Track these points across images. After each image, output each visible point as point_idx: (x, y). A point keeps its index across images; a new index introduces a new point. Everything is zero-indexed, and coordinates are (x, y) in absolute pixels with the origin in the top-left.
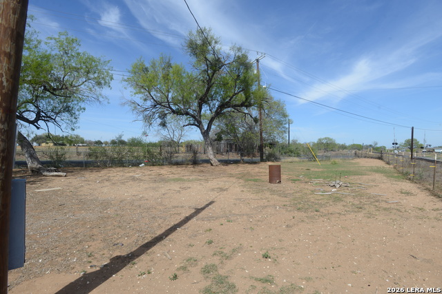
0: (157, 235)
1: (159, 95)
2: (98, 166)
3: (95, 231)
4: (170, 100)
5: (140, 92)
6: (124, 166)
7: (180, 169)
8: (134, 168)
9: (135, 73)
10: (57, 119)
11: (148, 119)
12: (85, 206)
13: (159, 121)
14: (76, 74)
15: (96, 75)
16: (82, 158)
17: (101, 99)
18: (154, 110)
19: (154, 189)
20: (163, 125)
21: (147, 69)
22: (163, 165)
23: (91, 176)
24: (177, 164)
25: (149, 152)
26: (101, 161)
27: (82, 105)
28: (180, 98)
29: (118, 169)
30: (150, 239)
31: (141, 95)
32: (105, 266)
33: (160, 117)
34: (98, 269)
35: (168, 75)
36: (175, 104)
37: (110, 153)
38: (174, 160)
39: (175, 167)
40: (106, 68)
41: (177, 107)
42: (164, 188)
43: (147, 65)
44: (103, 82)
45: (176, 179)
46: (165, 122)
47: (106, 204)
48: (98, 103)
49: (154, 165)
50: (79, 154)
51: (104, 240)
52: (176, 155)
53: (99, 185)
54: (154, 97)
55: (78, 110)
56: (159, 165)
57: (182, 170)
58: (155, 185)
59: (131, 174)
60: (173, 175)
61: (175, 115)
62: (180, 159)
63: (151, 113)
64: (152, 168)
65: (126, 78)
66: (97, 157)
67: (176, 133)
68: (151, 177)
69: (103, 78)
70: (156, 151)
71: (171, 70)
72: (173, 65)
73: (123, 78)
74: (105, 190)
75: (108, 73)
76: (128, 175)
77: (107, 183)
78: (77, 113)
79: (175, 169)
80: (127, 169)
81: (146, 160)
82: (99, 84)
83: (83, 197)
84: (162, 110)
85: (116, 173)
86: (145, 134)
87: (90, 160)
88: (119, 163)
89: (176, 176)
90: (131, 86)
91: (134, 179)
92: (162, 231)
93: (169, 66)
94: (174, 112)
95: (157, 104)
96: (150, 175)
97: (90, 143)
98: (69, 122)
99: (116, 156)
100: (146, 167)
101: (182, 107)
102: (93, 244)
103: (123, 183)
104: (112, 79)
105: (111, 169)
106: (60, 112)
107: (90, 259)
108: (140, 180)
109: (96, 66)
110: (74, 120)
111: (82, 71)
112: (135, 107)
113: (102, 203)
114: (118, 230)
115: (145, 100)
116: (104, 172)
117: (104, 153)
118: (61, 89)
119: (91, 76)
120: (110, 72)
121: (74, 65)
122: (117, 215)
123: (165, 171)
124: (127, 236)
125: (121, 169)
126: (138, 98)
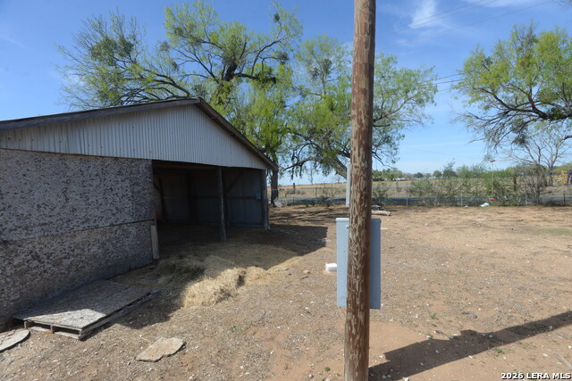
0: (534, 320)
1: (511, 95)
2: (423, 205)
3: (434, 287)
4: (534, 99)
5: (478, 99)
6: (457, 206)
7: (561, 213)
8: (472, 209)
9: (469, 72)
10: (378, 152)
11: (494, 137)
12: (417, 253)
13: (513, 135)
14: (393, 97)
15: (416, 92)
16: (403, 195)
17: (424, 121)
18: (503, 121)
19: (514, 242)
20: (522, 141)
21: (488, 61)
22: (522, 205)
23: (416, 216)
24: (553, 204)
25: (496, 185)
26: (426, 199)
27: (402, 132)
28: (556, 90)
29: (450, 209)
30: (522, 322)
31: (478, 103)
32: (455, 337)
33: (513, 130)
34: (446, 338)
35: (529, 57)
36: (545, 103)
37: (437, 188)
38: (545, 197)
39: (549, 209)
40: (428, 79)
41: (549, 107)
42: (533, 244)
43: (488, 54)
44: (425, 98)
45: (556, 230)
46: (524, 137)
47: (442, 256)
48: (420, 126)
49: (506, 206)
50: (399, 190)
51: (448, 303)
52: (548, 189)
53: (428, 228)
54: (503, 100)
55: (398, 139)
56: (516, 205)
57: (566, 216)
58: (514, 237)
59: (469, 218)
60: (546, 223)
61: (547, 121)
62: (558, 196)
63: (498, 126)
64: (502, 209)
65: (456, 83)
66: (421, 194)
67: (544, 152)
68: (503, 223)
69: (425, 93)
70: (508, 183)
71: (535, 47)
72: (538, 37)
73: (452, 85)
74: (438, 236)
75: (430, 85)
76: (464, 218)
77: (438, 228)
78: (397, 142)
79: (548, 213)
80: (462, 211)
81: (490, 198)
82: (420, 102)
83: (413, 242)
84: (518, 117)
85: (447, 215)
86: (488, 158)
87: (413, 197)
88: (451, 201)
89: (555, 226)
90: (464, 93)
91: (475, 224)
92: (545, 315)
93: (532, 40)
94: (543, 116)
95: (508, 109)
96: (500, 220)
97: (409, 177)
98: (389, 154)
99: (445, 192)
100: (493, 208)
101: (563, 105)
102: (435, 303)
103: (460, 229)
104: (435, 91)
105: (439, 209)
106: (379, 144)
107: (434, 322)
108: (486, 227)
109: (416, 80)
110: (394, 151)
111: (401, 91)
112: (471, 122)
113: (436, 253)
114: (465, 294)
115: (487, 108)
116: (432, 213)
117: (429, 188)
118: (381, 118)
119: (410, 94)
120: (434, 82)
121: (391, 87)
122: (460, 272)
123: (529, 215)
124: (480, 307)
125: (454, 209)
126: (476, 108)
